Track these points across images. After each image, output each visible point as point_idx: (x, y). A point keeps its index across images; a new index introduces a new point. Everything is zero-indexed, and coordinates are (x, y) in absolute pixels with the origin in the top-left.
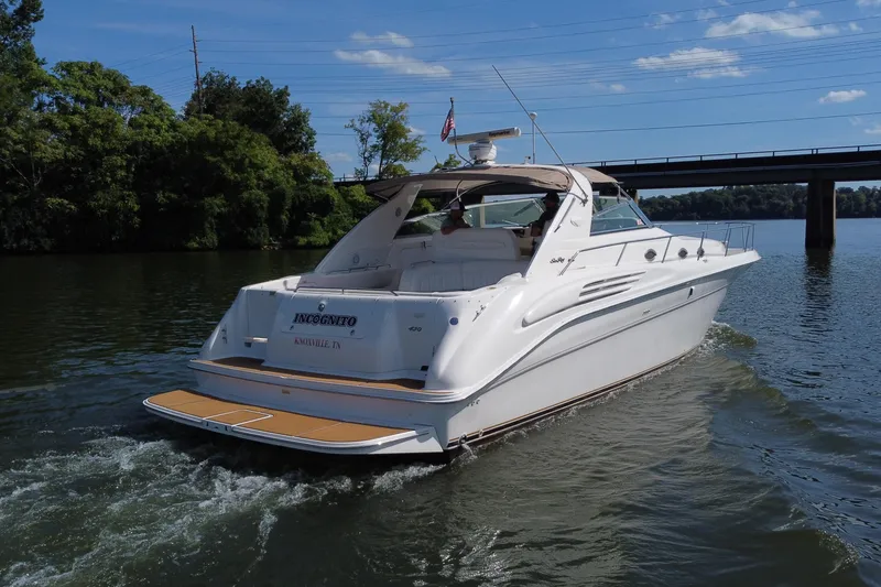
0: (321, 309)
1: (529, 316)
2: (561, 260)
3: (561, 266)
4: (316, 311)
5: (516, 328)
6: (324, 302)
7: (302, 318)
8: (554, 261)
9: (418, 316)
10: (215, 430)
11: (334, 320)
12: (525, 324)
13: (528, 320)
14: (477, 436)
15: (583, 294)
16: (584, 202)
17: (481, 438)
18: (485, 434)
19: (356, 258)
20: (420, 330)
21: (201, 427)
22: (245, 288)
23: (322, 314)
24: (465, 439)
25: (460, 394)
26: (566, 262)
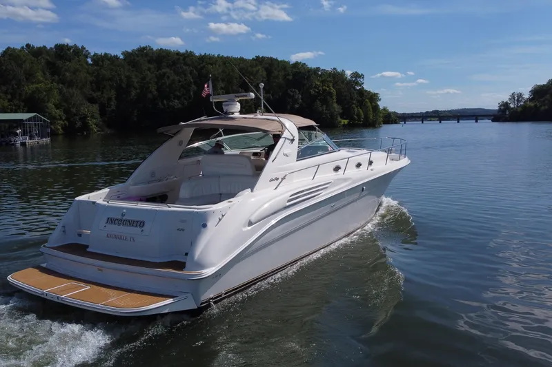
0: (123, 215)
1: (253, 219)
2: (277, 179)
3: (276, 183)
4: (120, 217)
5: (245, 226)
6: (125, 211)
7: (111, 221)
8: (272, 180)
9: (183, 221)
10: (51, 299)
11: (131, 223)
12: (250, 224)
13: (253, 220)
14: (221, 296)
15: (289, 201)
16: (292, 141)
17: (223, 296)
18: (225, 294)
19: (153, 174)
20: (183, 230)
21: (42, 296)
22: (77, 199)
23: (124, 218)
24: (212, 298)
25: (208, 272)
26: (280, 180)
